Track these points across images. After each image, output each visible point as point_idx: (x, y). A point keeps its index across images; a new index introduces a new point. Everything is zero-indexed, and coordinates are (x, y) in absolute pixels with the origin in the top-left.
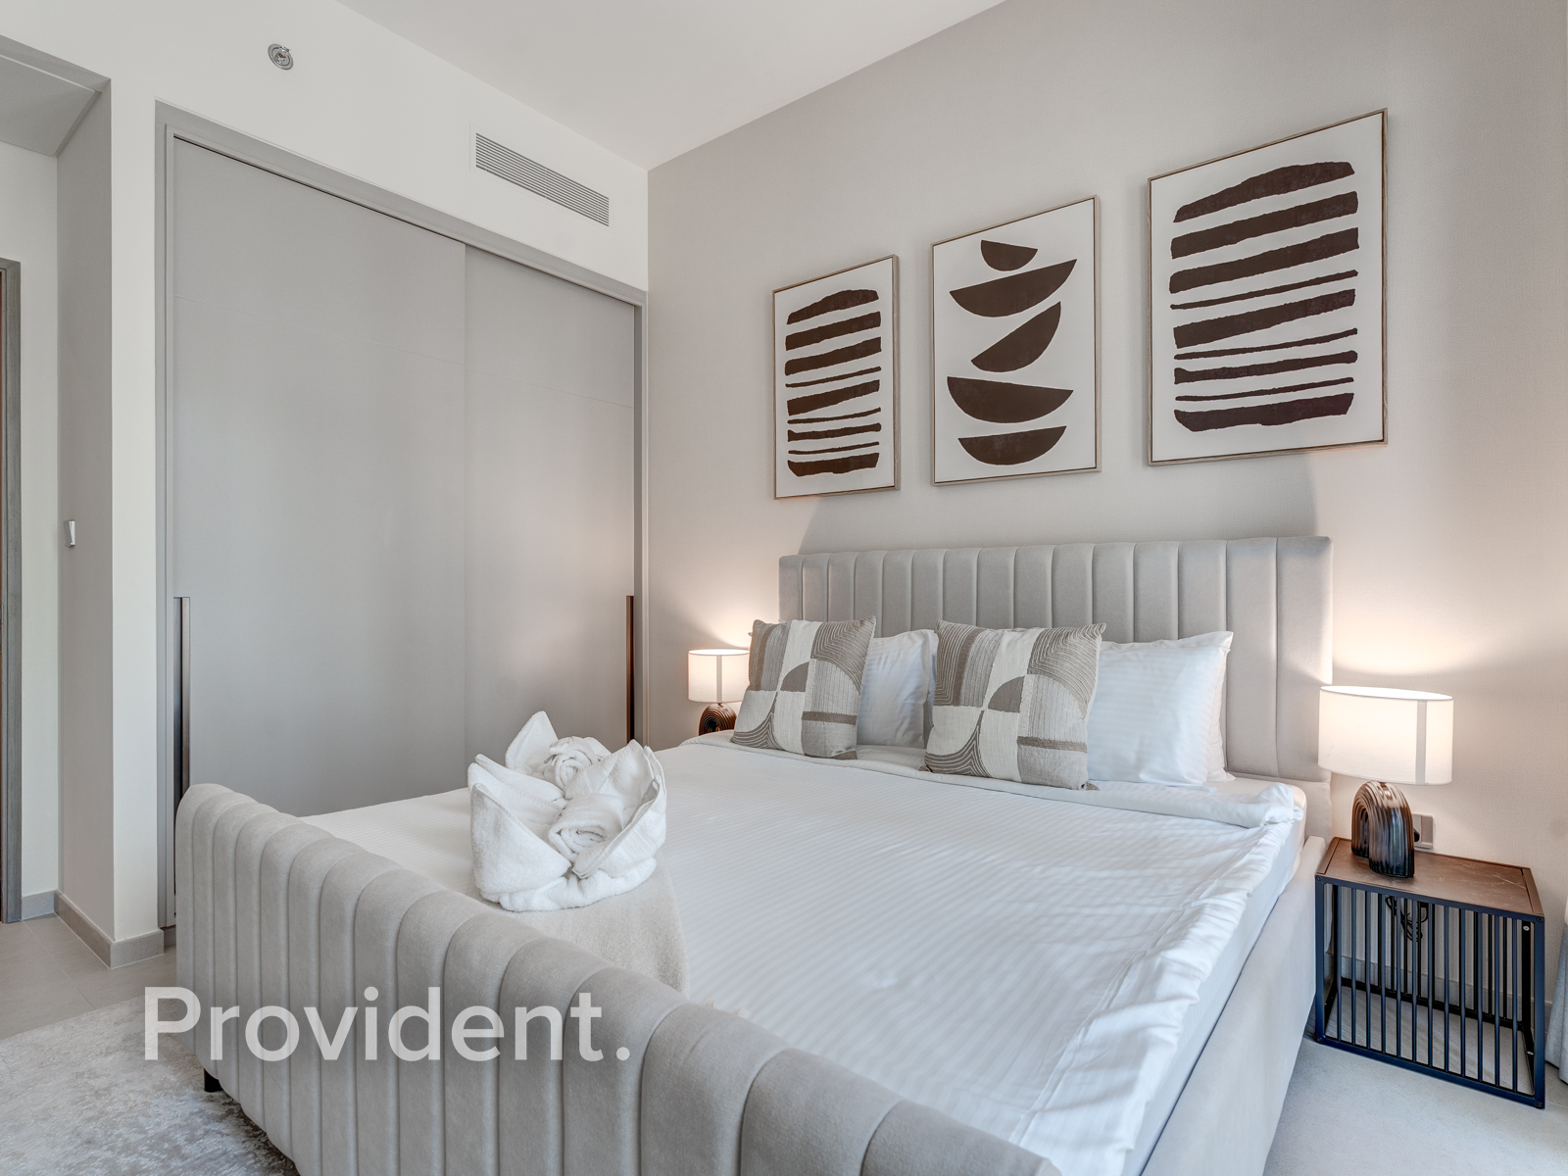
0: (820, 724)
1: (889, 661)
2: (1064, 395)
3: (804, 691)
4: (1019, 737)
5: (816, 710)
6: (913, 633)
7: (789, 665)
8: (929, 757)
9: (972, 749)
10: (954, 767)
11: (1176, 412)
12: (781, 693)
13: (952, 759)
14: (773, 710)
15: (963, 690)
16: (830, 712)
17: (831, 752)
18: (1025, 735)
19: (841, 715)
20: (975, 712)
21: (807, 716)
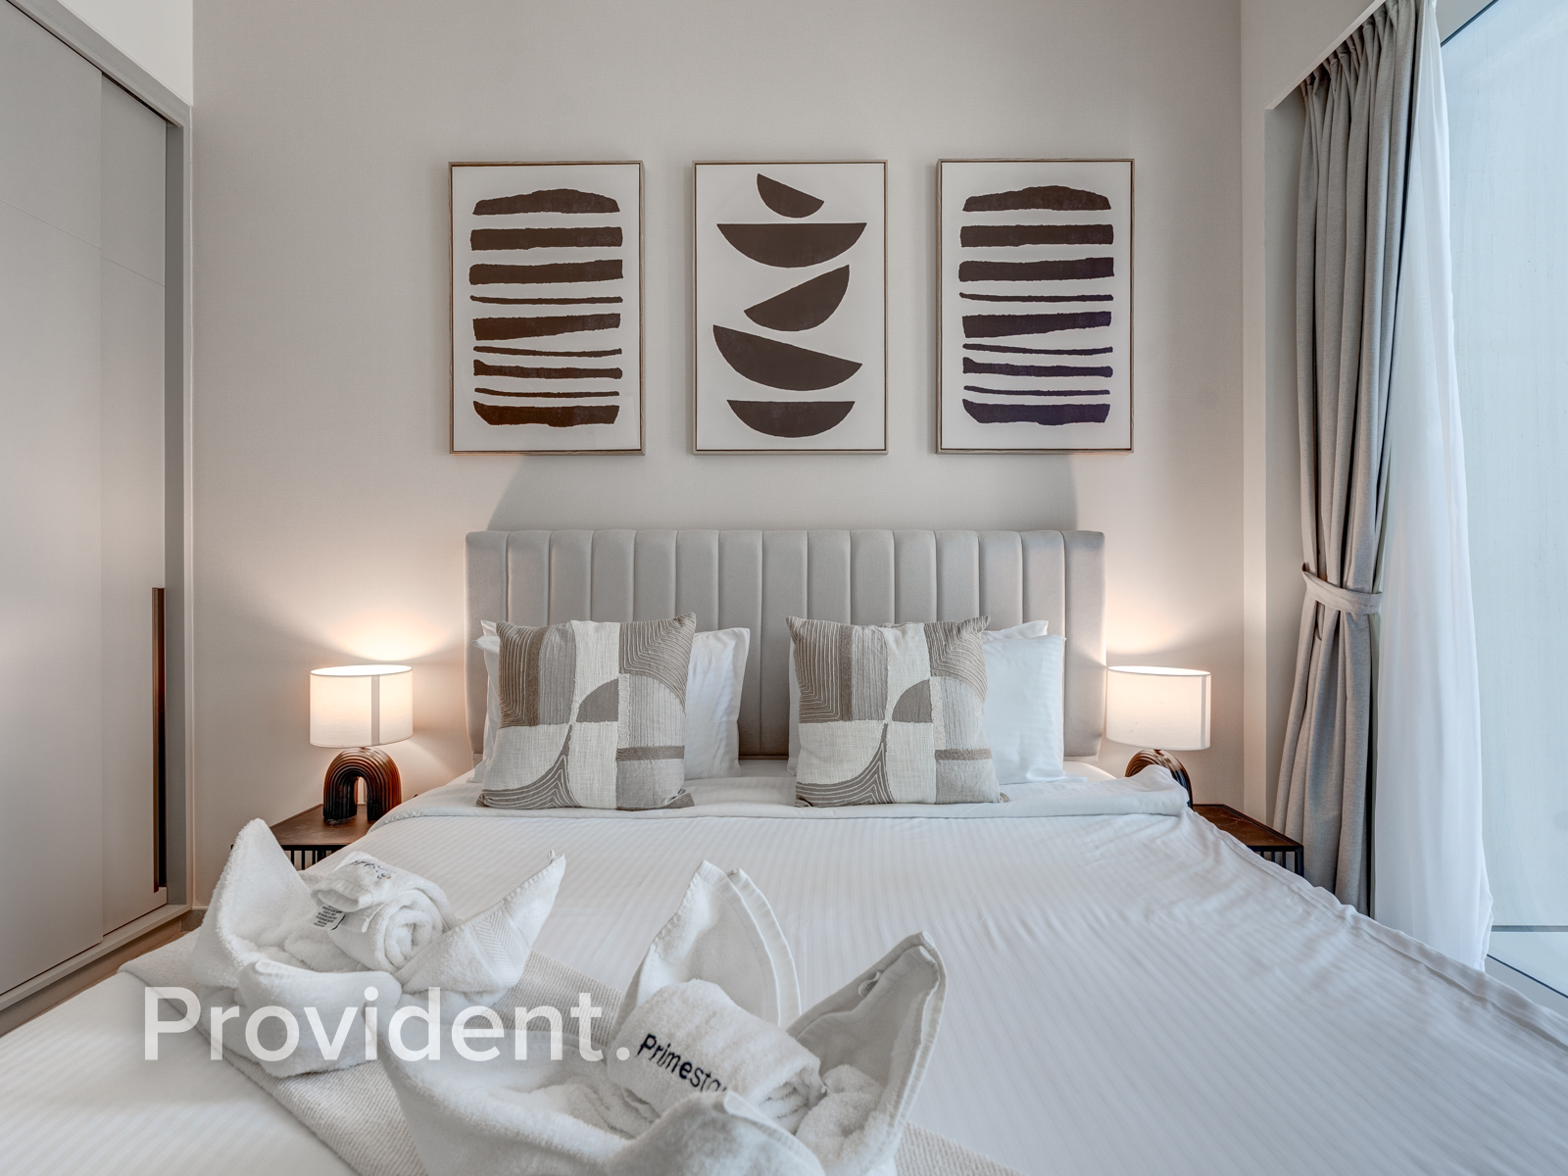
0: (645, 763)
1: (699, 670)
2: (852, 368)
3: (616, 719)
4: (936, 751)
5: (638, 745)
6: (721, 633)
7: (586, 685)
8: (800, 786)
9: (877, 772)
10: (849, 796)
11: (965, 401)
12: (578, 726)
13: (848, 787)
14: (565, 750)
15: (854, 701)
16: (657, 745)
17: (663, 801)
18: (943, 748)
19: (671, 747)
20: (874, 728)
21: (622, 755)
